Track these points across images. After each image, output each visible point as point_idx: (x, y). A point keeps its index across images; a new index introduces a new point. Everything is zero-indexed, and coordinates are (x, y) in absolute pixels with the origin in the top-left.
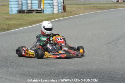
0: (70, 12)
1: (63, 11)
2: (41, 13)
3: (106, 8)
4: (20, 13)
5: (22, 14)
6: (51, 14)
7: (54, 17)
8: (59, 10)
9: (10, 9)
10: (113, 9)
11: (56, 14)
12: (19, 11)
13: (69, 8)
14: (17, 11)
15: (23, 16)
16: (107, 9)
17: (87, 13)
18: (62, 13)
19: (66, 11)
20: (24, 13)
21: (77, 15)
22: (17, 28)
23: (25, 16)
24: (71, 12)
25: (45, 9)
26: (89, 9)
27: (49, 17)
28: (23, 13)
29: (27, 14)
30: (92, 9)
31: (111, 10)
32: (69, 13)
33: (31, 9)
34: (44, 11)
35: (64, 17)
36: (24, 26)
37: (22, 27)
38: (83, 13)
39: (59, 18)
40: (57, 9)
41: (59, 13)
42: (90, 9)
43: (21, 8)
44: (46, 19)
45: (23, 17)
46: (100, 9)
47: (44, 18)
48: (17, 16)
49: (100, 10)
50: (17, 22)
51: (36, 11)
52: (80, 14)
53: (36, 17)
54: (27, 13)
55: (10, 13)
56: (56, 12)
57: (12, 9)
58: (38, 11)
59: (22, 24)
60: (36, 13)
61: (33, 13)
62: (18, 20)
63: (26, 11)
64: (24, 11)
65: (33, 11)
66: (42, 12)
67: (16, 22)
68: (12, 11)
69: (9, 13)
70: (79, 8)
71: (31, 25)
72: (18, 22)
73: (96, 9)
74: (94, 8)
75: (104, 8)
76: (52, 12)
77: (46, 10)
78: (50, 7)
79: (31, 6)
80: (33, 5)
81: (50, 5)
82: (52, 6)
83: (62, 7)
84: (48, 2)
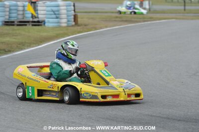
0: (85, 26)
1: (74, 23)
2: (41, 25)
4: (7, 25)
6: (56, 27)
8: (68, 21)
12: (5, 22)
14: (3, 21)
15: (15, 30)
16: (140, 22)
18: (73, 26)
19: (77, 23)
21: (98, 29)
24: (87, 25)
25: (46, 20)
28: (11, 25)
33: (23, 18)
34: (45, 23)
37: (28, 48)
40: (65, 20)
41: (68, 26)
43: (7, 17)
45: (17, 32)
51: (32, 22)
54: (18, 25)
56: (65, 25)
58: (35, 22)
60: (33, 25)
61: (28, 25)
62: (13, 36)
63: (16, 23)
64: (13, 22)
65: (28, 22)
66: (42, 24)
70: (93, 19)
71: (38, 45)
72: (15, 39)
73: (120, 21)
74: (117, 19)
75: (133, 20)
77: (48, 21)
78: (54, 16)
79: (23, 14)
80: (26, 14)
81: (55, 14)
82: (58, 16)
83: (73, 17)
84: (51, 9)
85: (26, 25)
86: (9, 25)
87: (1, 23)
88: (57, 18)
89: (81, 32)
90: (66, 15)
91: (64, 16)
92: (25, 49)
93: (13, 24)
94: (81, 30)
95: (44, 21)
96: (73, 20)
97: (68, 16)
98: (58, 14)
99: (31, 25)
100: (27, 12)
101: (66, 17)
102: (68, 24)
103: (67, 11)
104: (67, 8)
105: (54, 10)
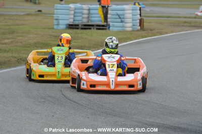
0: (151, 30)
1: (139, 28)
2: (106, 29)
4: (71, 28)
5: (75, 30)
6: (121, 31)
7: (129, 36)
8: (134, 25)
9: (55, 22)
11: (129, 31)
12: (70, 25)
14: (67, 24)
15: (79, 33)
18: (138, 30)
19: (143, 28)
20: (78, 28)
21: (163, 34)
23: (81, 33)
24: (153, 30)
25: (111, 24)
26: (178, 26)
28: (76, 28)
29: (85, 31)
30: (183, 26)
32: (150, 32)
33: (88, 22)
34: (109, 27)
35: (143, 37)
38: (172, 32)
39: (136, 39)
40: (130, 25)
41: (133, 31)
43: (72, 20)
45: (80, 35)
51: (97, 26)
52: (167, 33)
54: (82, 29)
55: (55, 27)
56: (130, 29)
57: (59, 22)
58: (99, 26)
60: (97, 29)
61: (92, 29)
63: (80, 26)
64: (78, 25)
65: (93, 25)
68: (58, 25)
69: (53, 28)
72: (76, 42)
74: (185, 25)
76: (123, 28)
77: (113, 25)
78: (119, 20)
79: (88, 17)
80: (91, 17)
81: (120, 18)
82: (123, 20)
83: (138, 21)
84: (116, 13)
85: (90, 29)
86: (73, 28)
87: (65, 26)
88: (122, 22)
89: (146, 37)
90: (131, 19)
94: (146, 35)
95: (109, 25)
96: (138, 24)
97: (133, 20)
98: (123, 18)
99: (95, 29)
100: (92, 15)
101: (131, 21)
102: (133, 28)
103: (133, 15)
104: (133, 13)
105: (119, 14)
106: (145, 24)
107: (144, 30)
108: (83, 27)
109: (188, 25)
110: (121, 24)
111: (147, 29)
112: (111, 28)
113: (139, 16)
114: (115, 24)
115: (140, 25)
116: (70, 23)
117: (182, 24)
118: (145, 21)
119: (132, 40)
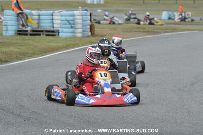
0: (102, 36)
1: (90, 34)
2: (55, 35)
3: (159, 31)
4: (20, 34)
5: (23, 36)
6: (70, 38)
7: (77, 42)
8: (84, 31)
9: (4, 28)
10: (170, 32)
11: (79, 37)
12: (19, 31)
13: (99, 30)
15: (26, 40)
16: (161, 33)
17: (128, 38)
18: (88, 36)
19: (94, 34)
20: (27, 35)
22: (21, 60)
23: (29, 39)
25: (61, 30)
26: (131, 32)
27: (69, 42)
28: (24, 34)
29: (33, 37)
30: (136, 32)
31: (167, 34)
33: (38, 28)
34: (59, 33)
36: (31, 57)
37: (28, 59)
39: (85, 45)
40: (80, 31)
41: (83, 37)
42: (133, 32)
44: (65, 45)
45: (26, 42)
46: (150, 32)
47: (61, 45)
48: (17, 40)
49: (150, 34)
50: (18, 50)
51: (46, 31)
53: (48, 42)
54: (31, 35)
55: (4, 33)
56: (80, 35)
57: (7, 28)
58: (49, 32)
59: (28, 53)
60: (47, 35)
61: (42, 35)
62: (19, 46)
63: (29, 32)
64: (27, 31)
65: (42, 31)
66: (57, 34)
67: (16, 50)
68: (6, 31)
70: (114, 29)
71: (42, 56)
73: (142, 32)
74: (139, 30)
75: (155, 31)
76: (73, 34)
77: (63, 31)
78: (69, 26)
80: (41, 23)
81: (70, 24)
82: (72, 26)
83: (89, 27)
84: (66, 18)
85: (40, 35)
86: (22, 34)
87: (14, 32)
88: (72, 28)
90: (81, 25)
91: (80, 26)
92: (24, 59)
93: (26, 33)
95: (59, 31)
96: (89, 30)
97: (83, 26)
98: (73, 24)
99: (44, 35)
100: (42, 21)
101: (81, 27)
102: (83, 34)
103: (83, 21)
104: (83, 18)
105: (68, 20)
106: (96, 29)
107: (94, 36)
108: (32, 33)
109: (142, 31)
110: (71, 30)
111: (98, 35)
112: (60, 34)
113: (90, 21)
114: (65, 30)
115: (91, 31)
116: (19, 30)
117: (136, 30)
118: (95, 27)
119: (79, 46)
